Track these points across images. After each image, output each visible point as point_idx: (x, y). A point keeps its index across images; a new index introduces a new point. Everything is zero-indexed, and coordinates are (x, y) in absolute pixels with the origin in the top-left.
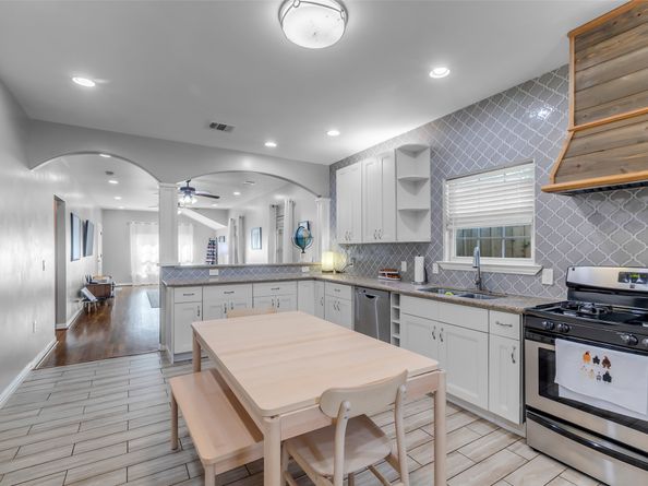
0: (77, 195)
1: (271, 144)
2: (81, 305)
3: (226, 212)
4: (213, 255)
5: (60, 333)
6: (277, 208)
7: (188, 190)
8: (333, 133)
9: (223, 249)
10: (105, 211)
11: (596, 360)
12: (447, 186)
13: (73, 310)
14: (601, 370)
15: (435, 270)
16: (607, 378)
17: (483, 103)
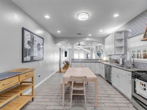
0: (64, 47)
1: (90, 35)
2: (64, 65)
3: (89, 48)
4: (87, 57)
5: (60, 69)
6: (97, 47)
7: (79, 45)
8: (101, 31)
9: (89, 56)
10: (70, 49)
11: (143, 85)
12: (128, 40)
13: (62, 66)
14: (144, 87)
15: (125, 61)
16: (145, 89)
17: (136, 17)
